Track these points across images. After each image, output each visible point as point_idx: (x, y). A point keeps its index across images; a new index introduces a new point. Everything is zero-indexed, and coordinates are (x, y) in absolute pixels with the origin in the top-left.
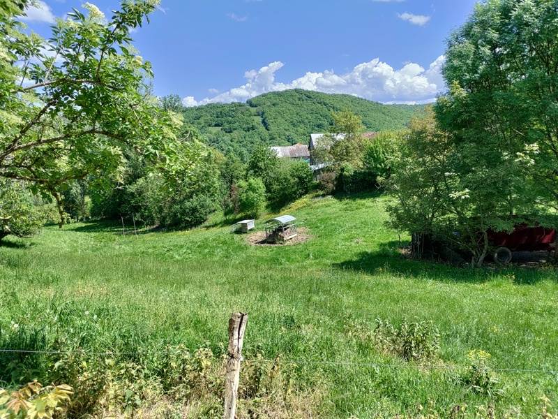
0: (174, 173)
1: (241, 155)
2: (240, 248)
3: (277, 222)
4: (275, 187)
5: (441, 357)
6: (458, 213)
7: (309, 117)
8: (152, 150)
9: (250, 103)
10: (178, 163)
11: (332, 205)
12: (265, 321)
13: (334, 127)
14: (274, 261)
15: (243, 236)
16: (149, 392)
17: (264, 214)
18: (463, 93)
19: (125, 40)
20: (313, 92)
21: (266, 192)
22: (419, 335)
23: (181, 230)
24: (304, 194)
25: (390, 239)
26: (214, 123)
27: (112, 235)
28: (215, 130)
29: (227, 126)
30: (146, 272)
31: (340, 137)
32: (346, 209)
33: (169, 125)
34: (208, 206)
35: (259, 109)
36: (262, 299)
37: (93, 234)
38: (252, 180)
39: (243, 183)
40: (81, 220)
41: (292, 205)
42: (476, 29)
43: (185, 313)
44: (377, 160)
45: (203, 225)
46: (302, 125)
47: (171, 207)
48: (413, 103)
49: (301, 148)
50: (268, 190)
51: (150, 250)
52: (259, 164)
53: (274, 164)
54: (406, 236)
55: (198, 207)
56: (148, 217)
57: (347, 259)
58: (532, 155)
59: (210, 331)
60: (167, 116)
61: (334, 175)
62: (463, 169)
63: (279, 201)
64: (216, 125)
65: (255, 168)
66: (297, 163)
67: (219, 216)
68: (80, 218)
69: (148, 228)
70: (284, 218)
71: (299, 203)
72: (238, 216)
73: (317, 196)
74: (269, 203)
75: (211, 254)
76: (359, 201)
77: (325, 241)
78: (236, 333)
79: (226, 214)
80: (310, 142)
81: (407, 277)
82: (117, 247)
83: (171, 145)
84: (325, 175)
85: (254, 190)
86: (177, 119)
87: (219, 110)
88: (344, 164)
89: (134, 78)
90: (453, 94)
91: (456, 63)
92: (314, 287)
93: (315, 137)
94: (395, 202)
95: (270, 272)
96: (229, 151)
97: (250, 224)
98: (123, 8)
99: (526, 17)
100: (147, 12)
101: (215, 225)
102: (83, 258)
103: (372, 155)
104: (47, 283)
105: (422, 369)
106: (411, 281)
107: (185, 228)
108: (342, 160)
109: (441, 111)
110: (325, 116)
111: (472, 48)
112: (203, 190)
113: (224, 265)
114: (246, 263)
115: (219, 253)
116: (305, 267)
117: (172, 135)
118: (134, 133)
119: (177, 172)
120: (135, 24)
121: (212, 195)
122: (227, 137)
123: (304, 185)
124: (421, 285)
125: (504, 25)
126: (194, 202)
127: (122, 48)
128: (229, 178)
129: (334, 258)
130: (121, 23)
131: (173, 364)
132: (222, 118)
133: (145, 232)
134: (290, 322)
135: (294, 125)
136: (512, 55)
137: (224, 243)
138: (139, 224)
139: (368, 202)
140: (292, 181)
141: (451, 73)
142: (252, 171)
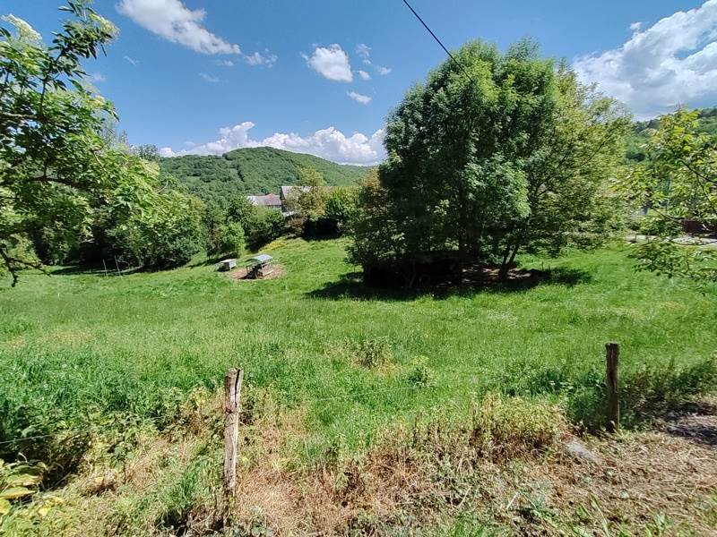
0: (152, 226)
1: (220, 202)
2: (224, 284)
3: (256, 260)
4: (253, 230)
5: (392, 361)
6: (396, 250)
7: (279, 171)
8: (122, 202)
9: (226, 156)
10: (156, 215)
11: (300, 246)
12: (253, 351)
13: (300, 181)
14: (256, 293)
15: (226, 273)
16: (143, 437)
17: (244, 254)
18: (398, 159)
19: (76, 72)
20: (281, 150)
21: (245, 235)
22: (377, 348)
23: (166, 269)
24: (278, 237)
25: (348, 272)
26: (192, 174)
27: (94, 277)
28: (194, 179)
29: (205, 176)
30: (132, 313)
31: (306, 190)
32: (313, 249)
33: (142, 174)
34: (191, 248)
35: (235, 162)
36: (248, 330)
37: (73, 277)
38: (231, 225)
39: (223, 227)
40: (58, 264)
41: (268, 245)
42: (407, 111)
43: (175, 352)
44: (336, 209)
45: (188, 265)
46: (273, 178)
47: (154, 250)
48: (360, 165)
49: (274, 198)
50: (247, 234)
51: (136, 290)
52: (237, 211)
53: (250, 211)
54: (359, 269)
55: (182, 249)
56: (131, 258)
57: (316, 289)
58: (445, 208)
59: (202, 366)
60: (138, 164)
61: (302, 221)
62: (399, 218)
63: (256, 243)
64: (195, 175)
65: (234, 214)
66: (272, 211)
67: (203, 257)
68: (56, 261)
69: (133, 269)
70: (262, 256)
71: (274, 244)
72: (221, 256)
73: (289, 238)
74: (248, 244)
75: (197, 290)
76: (322, 242)
77: (298, 275)
78: (233, 389)
79: (209, 255)
80: (281, 193)
81: (362, 300)
82: (101, 288)
83: (145, 196)
84: (294, 221)
85: (234, 234)
86: (152, 169)
87: (197, 161)
88: (310, 212)
89: (94, 120)
90: (391, 160)
91: (392, 136)
92: (293, 315)
93: (285, 188)
94: (351, 242)
95: (253, 304)
96: (208, 199)
97: (232, 263)
98: (68, 31)
99: (441, 105)
100: (102, 41)
101: (199, 264)
102: (62, 302)
103: (331, 205)
104: (17, 331)
105: (380, 373)
106: (366, 303)
107: (170, 268)
108: (308, 208)
109: (383, 173)
110: (293, 172)
111: (403, 124)
112: (185, 234)
113: (210, 300)
114: (230, 297)
115: (205, 290)
116: (282, 297)
117: (146, 186)
118: (99, 182)
119: (155, 225)
120: (87, 54)
121: (195, 238)
122: (206, 186)
123: (278, 229)
124: (372, 306)
125: (426, 109)
126: (178, 244)
127: (73, 82)
128: (210, 223)
129: (306, 289)
130: (67, 50)
131: (167, 405)
132: (199, 168)
133: (129, 273)
134: (275, 348)
135: (267, 178)
136: (430, 133)
137: (209, 280)
138: (123, 266)
139: (330, 242)
140: (267, 226)
141: (390, 144)
142: (231, 217)
